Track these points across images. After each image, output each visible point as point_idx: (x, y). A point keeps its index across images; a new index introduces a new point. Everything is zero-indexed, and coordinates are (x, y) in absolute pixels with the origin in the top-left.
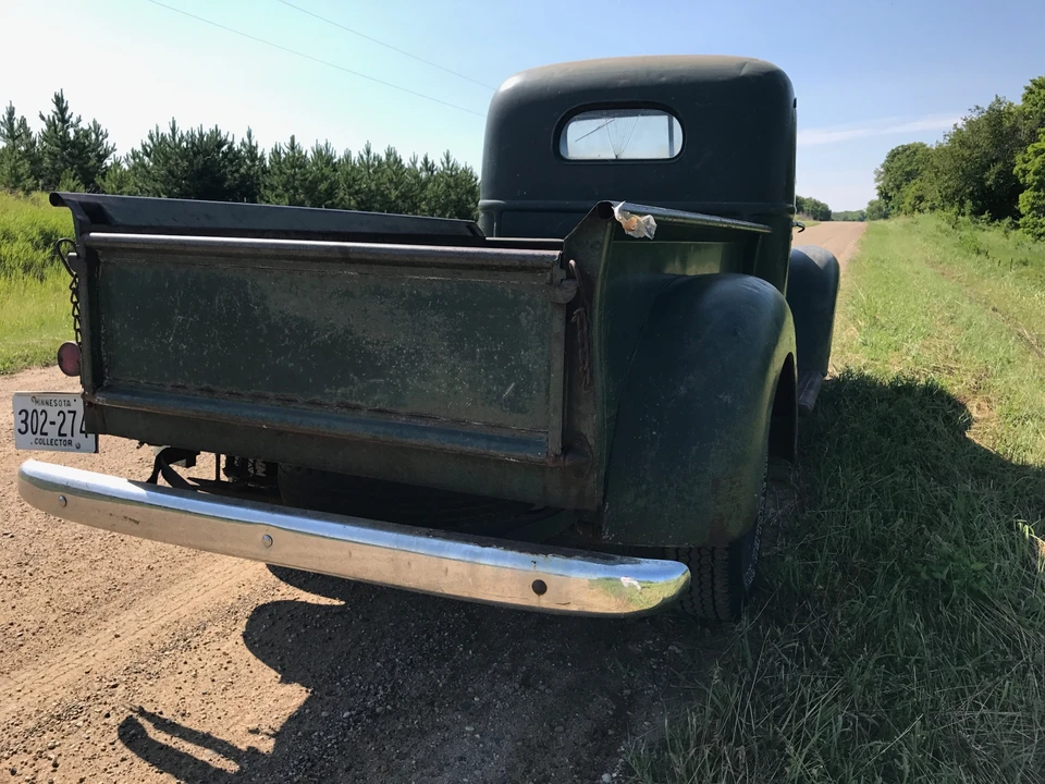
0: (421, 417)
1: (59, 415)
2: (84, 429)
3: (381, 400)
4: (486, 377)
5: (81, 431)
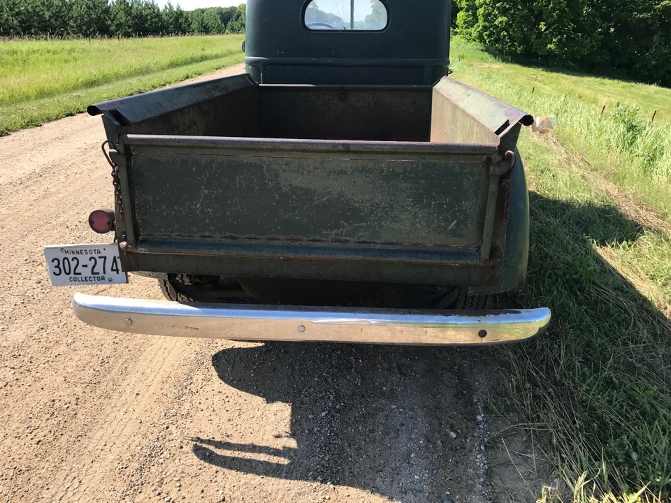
0: (392, 244)
1: (90, 260)
2: (115, 268)
3: (363, 235)
4: (438, 218)
5: (112, 270)
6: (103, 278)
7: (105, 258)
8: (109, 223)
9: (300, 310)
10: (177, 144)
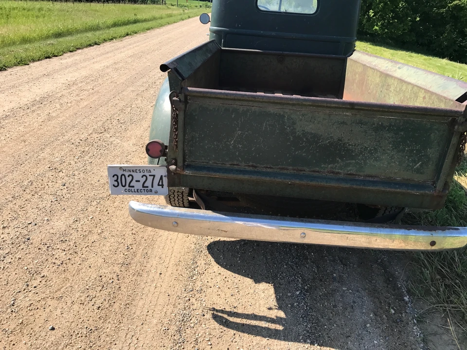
0: (371, 176)
1: (142, 177)
2: (160, 184)
3: (352, 169)
4: (408, 160)
5: (159, 185)
6: (151, 191)
7: (154, 176)
8: (161, 151)
9: (302, 221)
10: (226, 97)
